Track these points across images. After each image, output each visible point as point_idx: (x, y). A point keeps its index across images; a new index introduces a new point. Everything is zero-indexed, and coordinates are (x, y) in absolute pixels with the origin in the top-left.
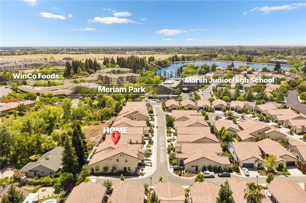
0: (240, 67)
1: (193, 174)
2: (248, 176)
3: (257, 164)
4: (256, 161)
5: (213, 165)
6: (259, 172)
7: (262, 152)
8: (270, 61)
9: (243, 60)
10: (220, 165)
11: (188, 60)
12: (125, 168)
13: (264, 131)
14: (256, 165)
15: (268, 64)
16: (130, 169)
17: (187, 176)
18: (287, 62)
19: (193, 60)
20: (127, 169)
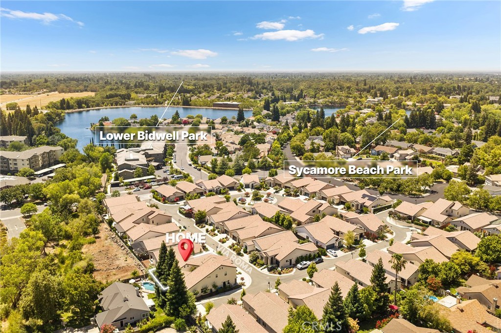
0: (189, 118)
1: (290, 269)
2: (336, 256)
3: (337, 243)
4: (336, 241)
5: (304, 254)
6: (342, 250)
7: (334, 231)
8: (215, 104)
9: (176, 103)
10: (310, 252)
11: (88, 107)
12: (224, 283)
13: (317, 209)
14: (337, 245)
15: (214, 108)
16: (230, 282)
17: (287, 273)
18: (238, 104)
19: (96, 106)
20: (227, 283)
